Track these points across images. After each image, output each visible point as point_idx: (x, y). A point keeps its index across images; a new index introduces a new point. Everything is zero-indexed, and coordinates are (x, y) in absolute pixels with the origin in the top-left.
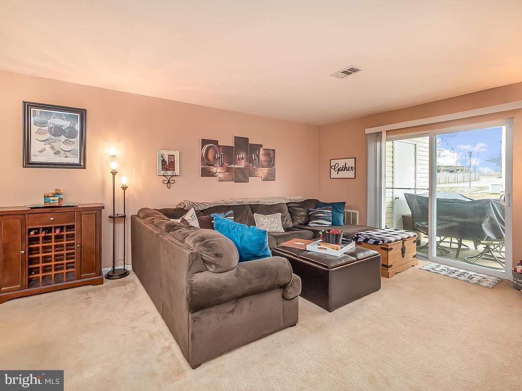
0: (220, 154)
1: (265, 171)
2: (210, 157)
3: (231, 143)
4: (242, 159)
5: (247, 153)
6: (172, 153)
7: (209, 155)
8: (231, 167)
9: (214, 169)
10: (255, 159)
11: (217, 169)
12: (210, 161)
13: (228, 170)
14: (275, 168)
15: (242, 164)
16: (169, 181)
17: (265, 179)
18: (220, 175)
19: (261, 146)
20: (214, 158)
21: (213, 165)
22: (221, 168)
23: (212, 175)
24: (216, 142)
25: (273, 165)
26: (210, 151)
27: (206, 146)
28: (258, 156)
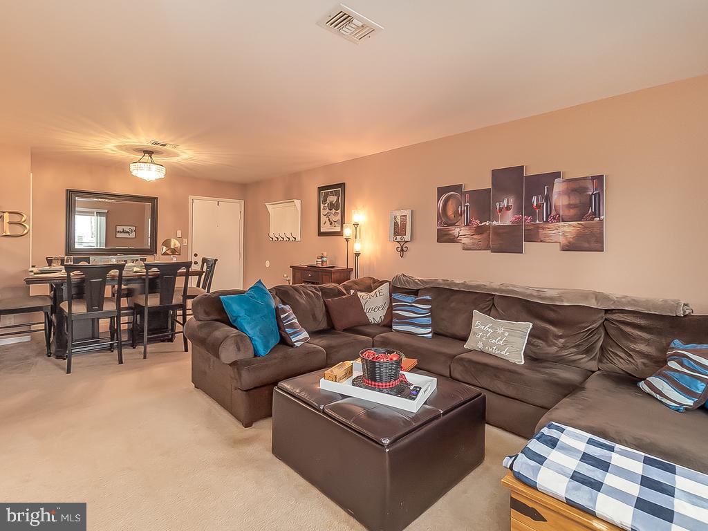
0: (465, 206)
1: (567, 229)
2: (450, 212)
3: (487, 184)
4: (508, 208)
5: (519, 197)
6: (404, 213)
7: (448, 210)
8: (485, 226)
9: (456, 231)
10: (540, 206)
11: (460, 231)
12: (450, 220)
13: (480, 230)
14: (601, 221)
15: (508, 219)
16: (402, 248)
17: (569, 247)
18: (465, 240)
19: (557, 175)
20: (457, 214)
21: (453, 225)
22: (467, 228)
23: (453, 240)
24: (458, 188)
25: (597, 213)
26: (450, 203)
27: (444, 197)
28: (548, 199)
